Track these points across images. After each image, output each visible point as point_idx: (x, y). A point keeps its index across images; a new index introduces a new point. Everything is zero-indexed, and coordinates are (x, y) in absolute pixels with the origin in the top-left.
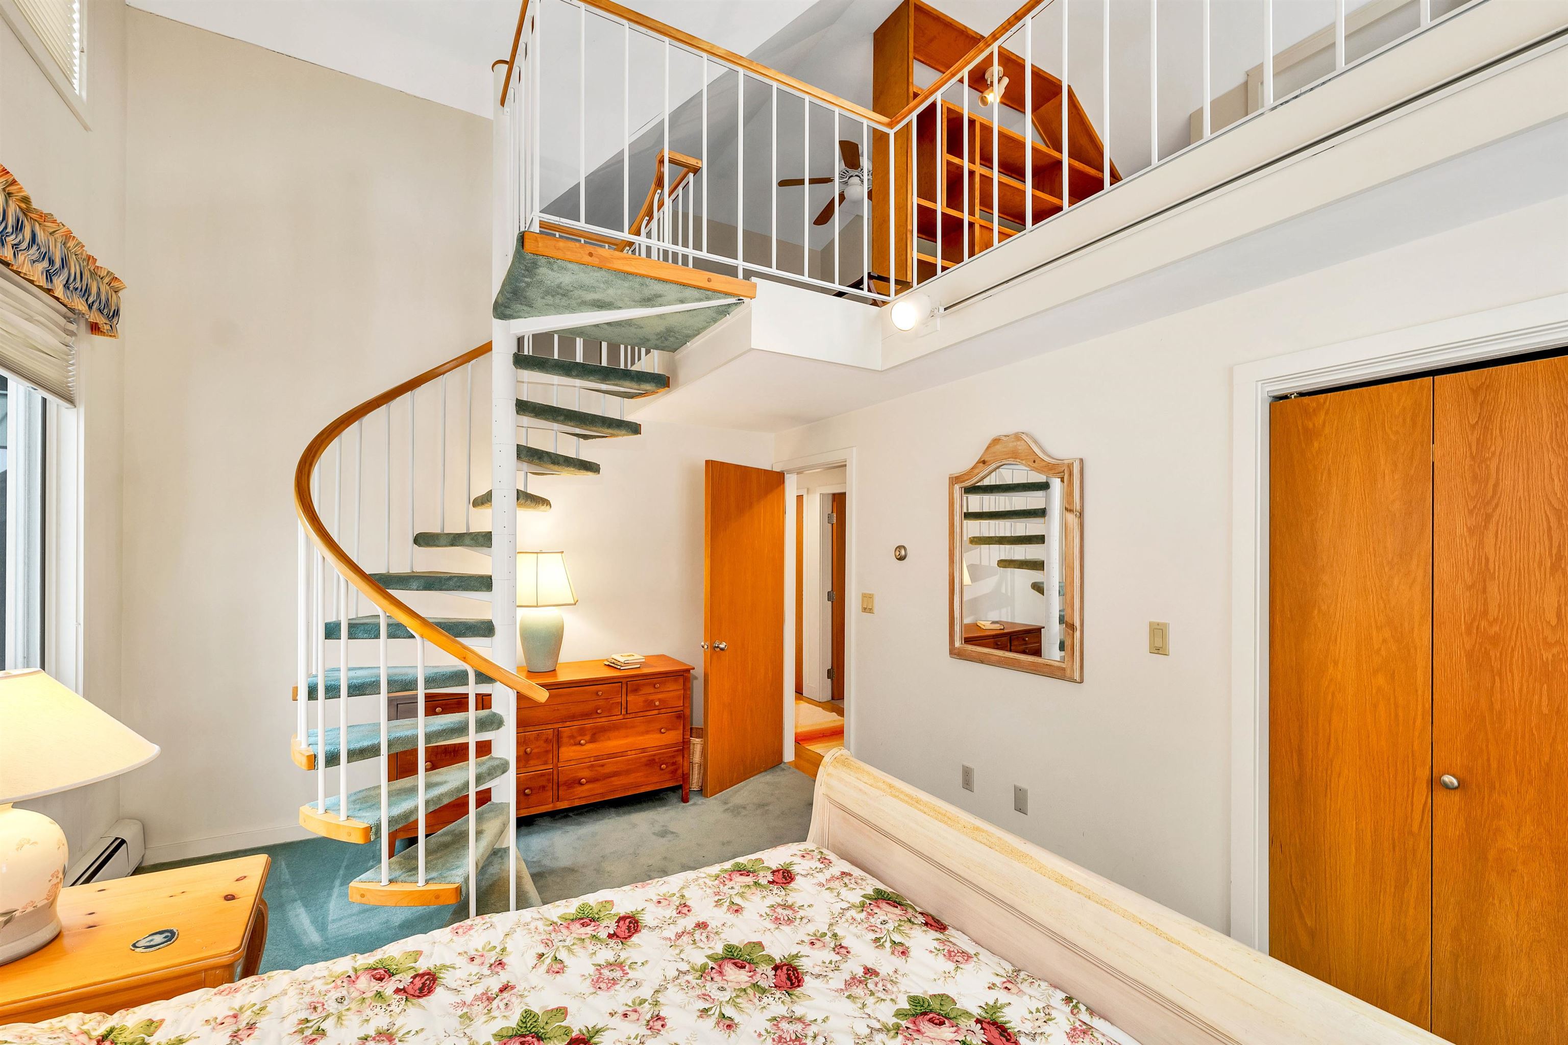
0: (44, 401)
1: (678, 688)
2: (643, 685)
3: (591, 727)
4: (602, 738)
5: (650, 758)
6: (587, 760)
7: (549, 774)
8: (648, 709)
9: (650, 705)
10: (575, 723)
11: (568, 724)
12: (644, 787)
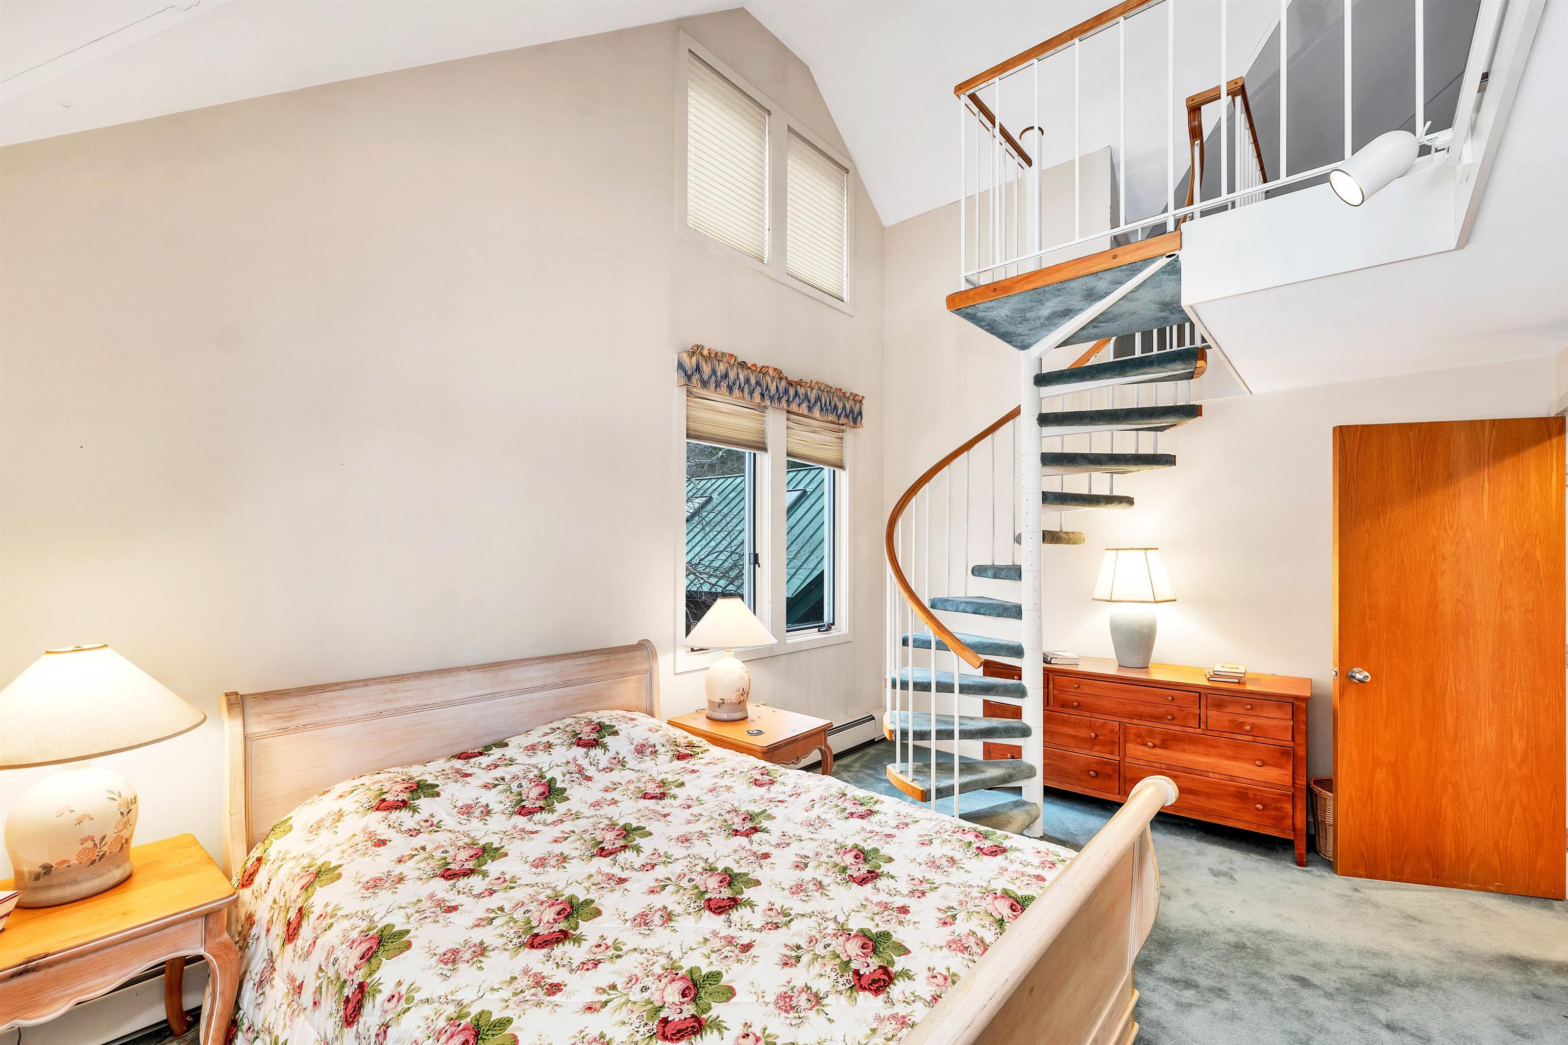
0: (834, 471)
1: (1285, 717)
2: (1230, 702)
3: (1161, 731)
4: (1174, 747)
5: (1242, 790)
6: (1158, 765)
7: (1115, 765)
8: (1236, 731)
9: (1238, 727)
10: (1143, 723)
11: (1135, 721)
12: (1232, 820)
